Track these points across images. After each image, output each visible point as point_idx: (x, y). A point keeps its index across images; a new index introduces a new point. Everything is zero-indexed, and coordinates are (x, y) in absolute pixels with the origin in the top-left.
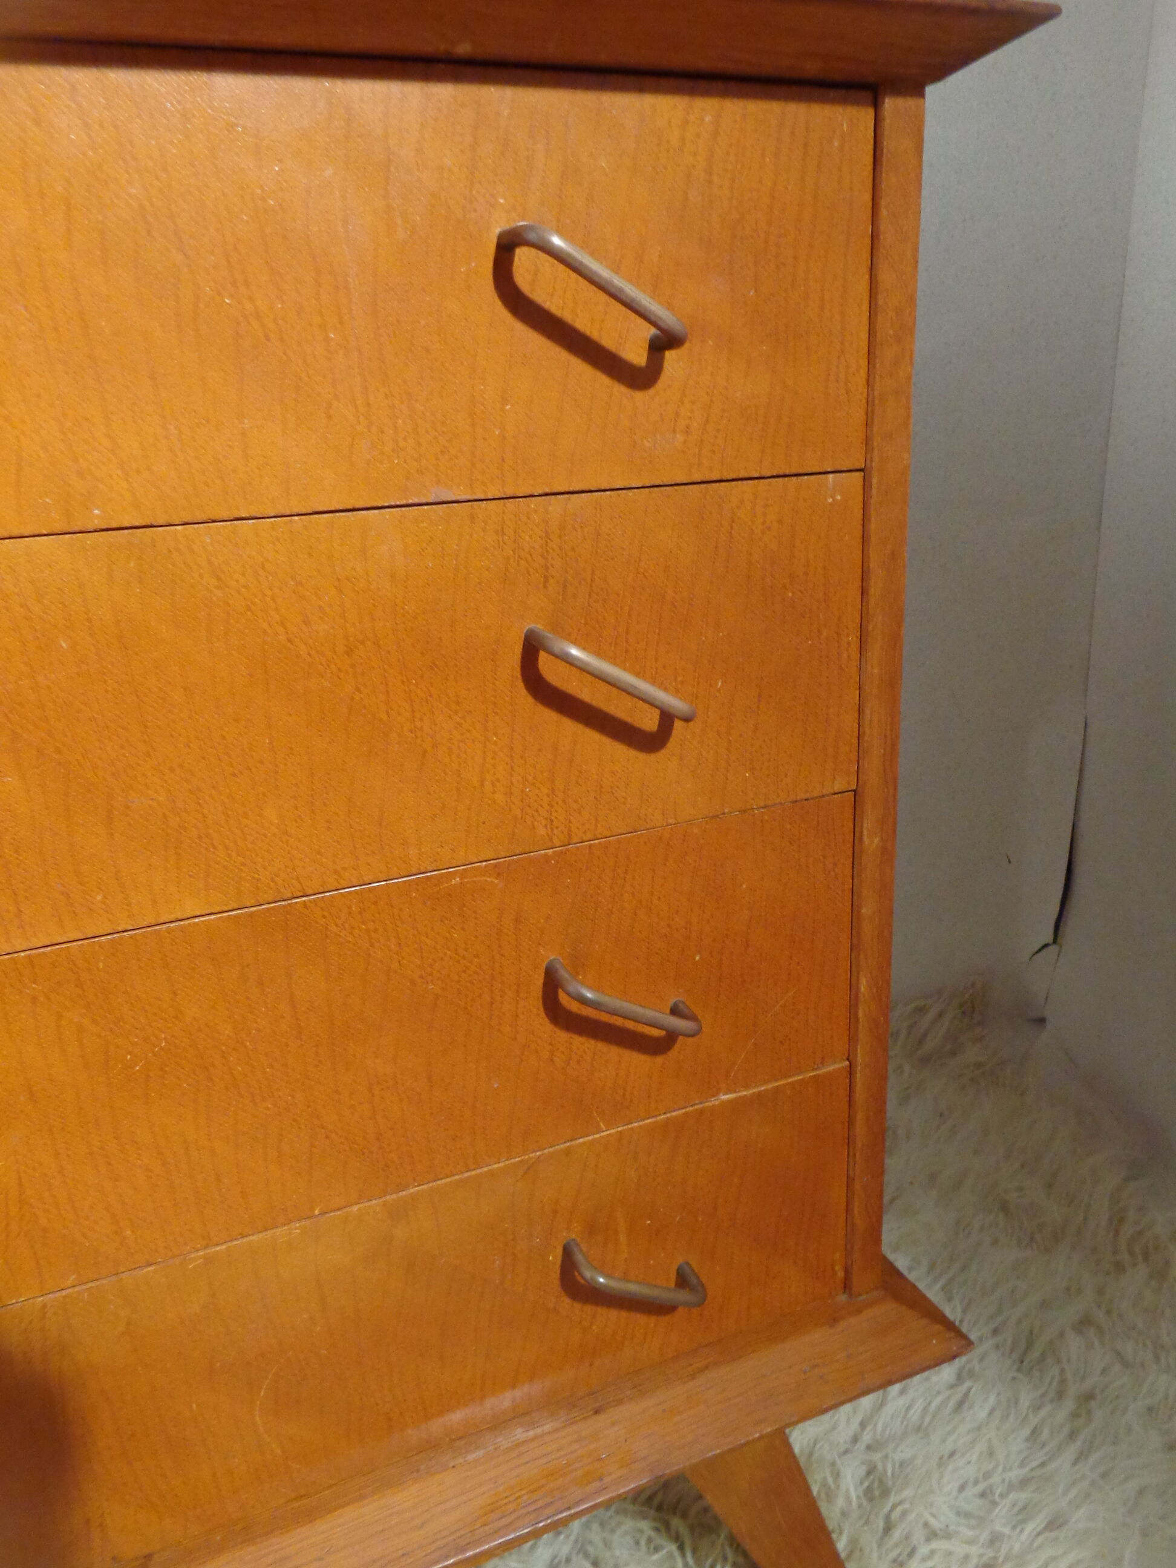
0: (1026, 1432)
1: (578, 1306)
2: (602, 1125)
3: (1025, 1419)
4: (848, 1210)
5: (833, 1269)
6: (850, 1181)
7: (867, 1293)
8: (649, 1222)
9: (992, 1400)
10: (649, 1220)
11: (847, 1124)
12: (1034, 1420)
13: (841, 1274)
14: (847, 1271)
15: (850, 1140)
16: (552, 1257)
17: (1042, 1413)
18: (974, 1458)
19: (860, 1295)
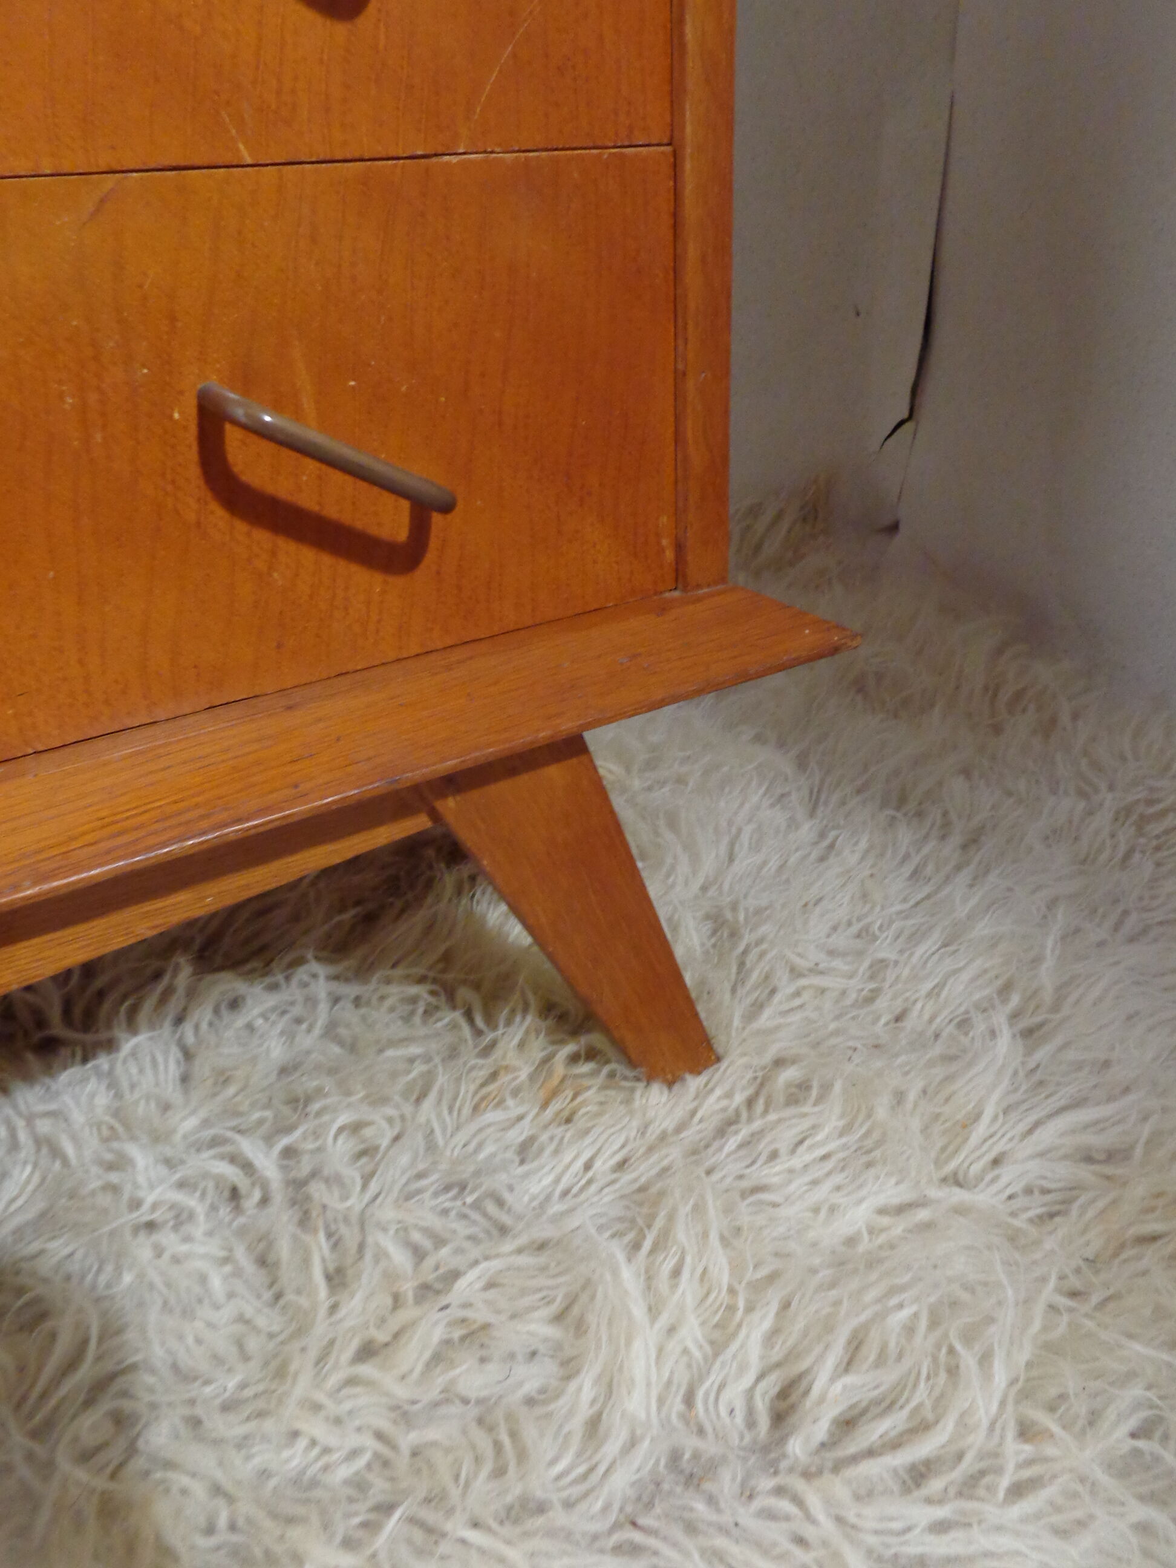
0: (907, 869)
1: (241, 527)
2: (241, 146)
3: (907, 857)
4: (678, 438)
5: (659, 543)
6: (680, 376)
7: (709, 586)
8: (352, 383)
9: (863, 844)
10: (354, 380)
11: (672, 273)
12: (916, 860)
13: (669, 555)
14: (679, 548)
15: (676, 303)
16: (180, 413)
17: (926, 850)
18: (846, 900)
19: (699, 586)
